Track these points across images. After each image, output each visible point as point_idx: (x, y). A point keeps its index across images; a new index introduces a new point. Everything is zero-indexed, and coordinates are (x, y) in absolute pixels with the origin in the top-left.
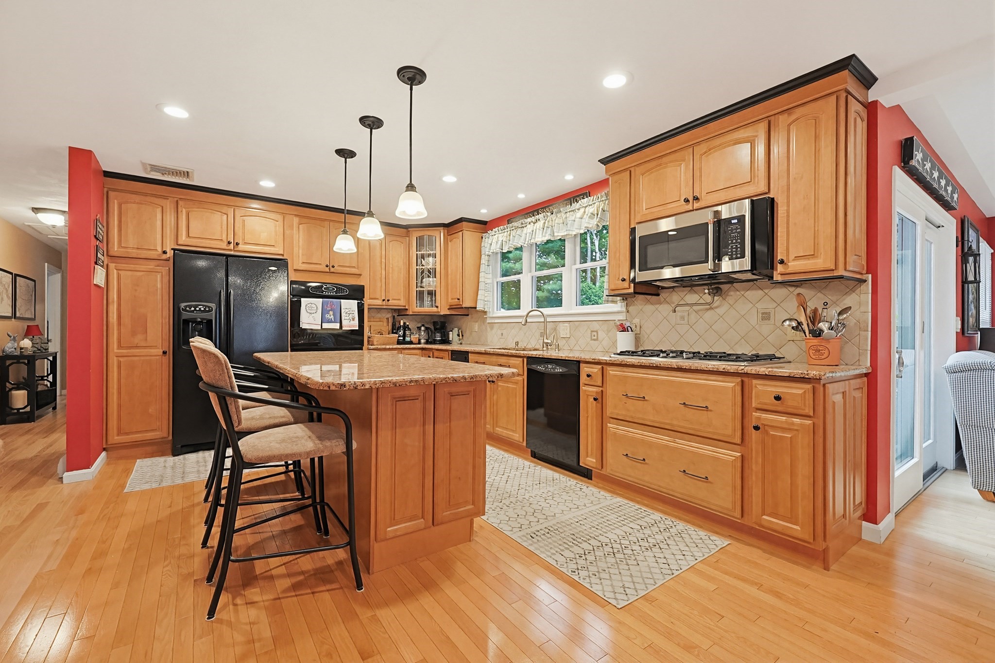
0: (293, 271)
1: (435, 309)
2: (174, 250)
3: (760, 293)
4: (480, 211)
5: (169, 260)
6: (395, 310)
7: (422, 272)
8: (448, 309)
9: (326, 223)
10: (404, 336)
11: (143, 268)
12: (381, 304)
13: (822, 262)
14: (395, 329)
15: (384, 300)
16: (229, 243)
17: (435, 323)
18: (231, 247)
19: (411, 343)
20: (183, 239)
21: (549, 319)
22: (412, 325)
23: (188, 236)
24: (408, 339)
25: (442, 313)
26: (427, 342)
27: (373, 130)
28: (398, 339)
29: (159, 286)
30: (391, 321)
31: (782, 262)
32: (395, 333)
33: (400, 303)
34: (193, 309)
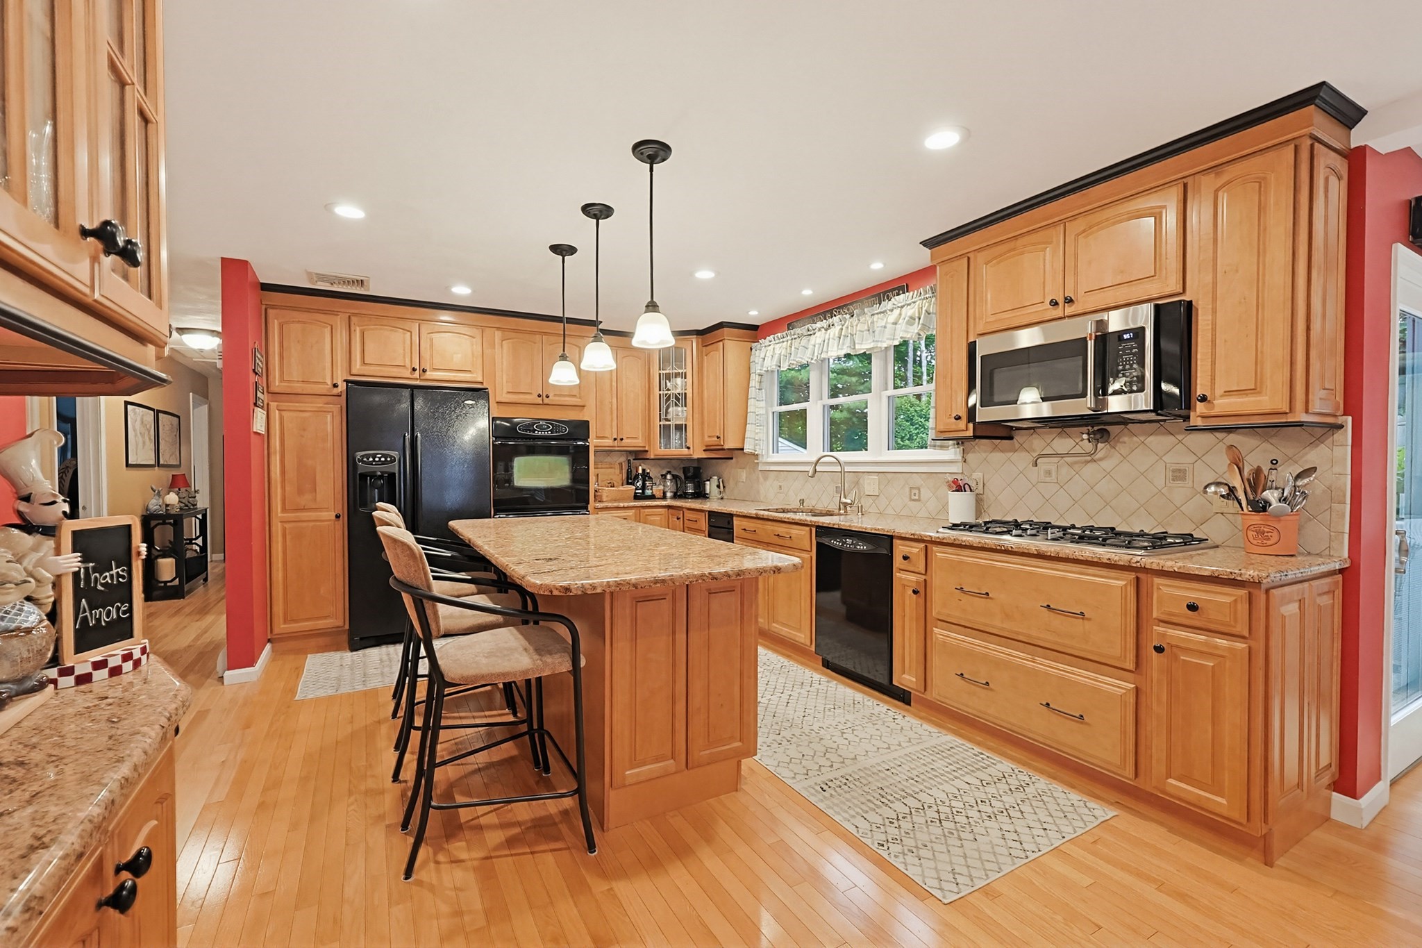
0: (496, 404)
1: (685, 451)
2: (347, 382)
3: (1169, 440)
4: (748, 312)
5: (340, 396)
6: (630, 452)
7: (668, 399)
8: (704, 450)
9: (538, 337)
10: (644, 487)
11: (308, 406)
12: (612, 445)
13: (1270, 401)
14: (630, 479)
15: (615, 439)
16: (414, 370)
17: (685, 470)
18: (417, 374)
19: (653, 497)
20: (357, 367)
21: (847, 469)
22: (654, 472)
23: (364, 363)
24: (648, 493)
25: (695, 457)
26: (675, 496)
27: (600, 221)
28: (635, 493)
29: (329, 428)
30: (625, 467)
31: (1203, 399)
32: (631, 484)
33: (638, 443)
34: (371, 459)
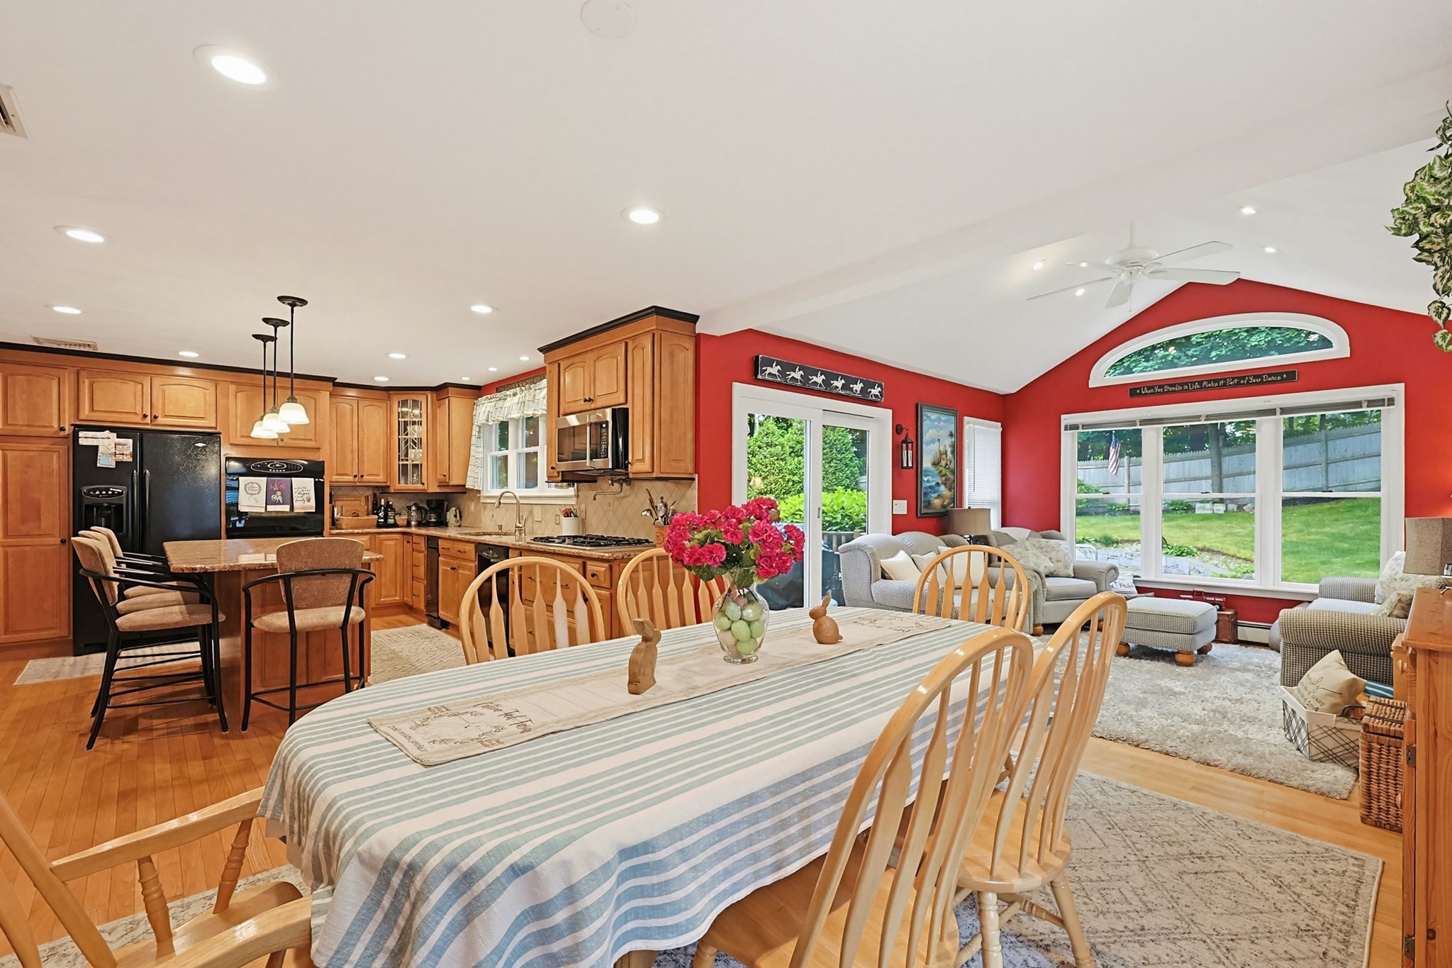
0: (227, 446)
1: (420, 486)
2: (75, 426)
5: (68, 438)
6: (377, 487)
7: (406, 442)
8: (439, 486)
9: (272, 390)
10: (386, 517)
11: (34, 447)
12: (353, 480)
14: (376, 508)
15: (355, 476)
16: (145, 416)
17: (429, 502)
18: (148, 420)
19: (395, 525)
20: (85, 413)
21: (521, 501)
22: (397, 504)
23: (92, 409)
24: (391, 521)
25: (431, 490)
26: (419, 525)
28: (378, 522)
29: (56, 465)
30: (371, 499)
32: (373, 514)
33: (380, 479)
34: (98, 493)
